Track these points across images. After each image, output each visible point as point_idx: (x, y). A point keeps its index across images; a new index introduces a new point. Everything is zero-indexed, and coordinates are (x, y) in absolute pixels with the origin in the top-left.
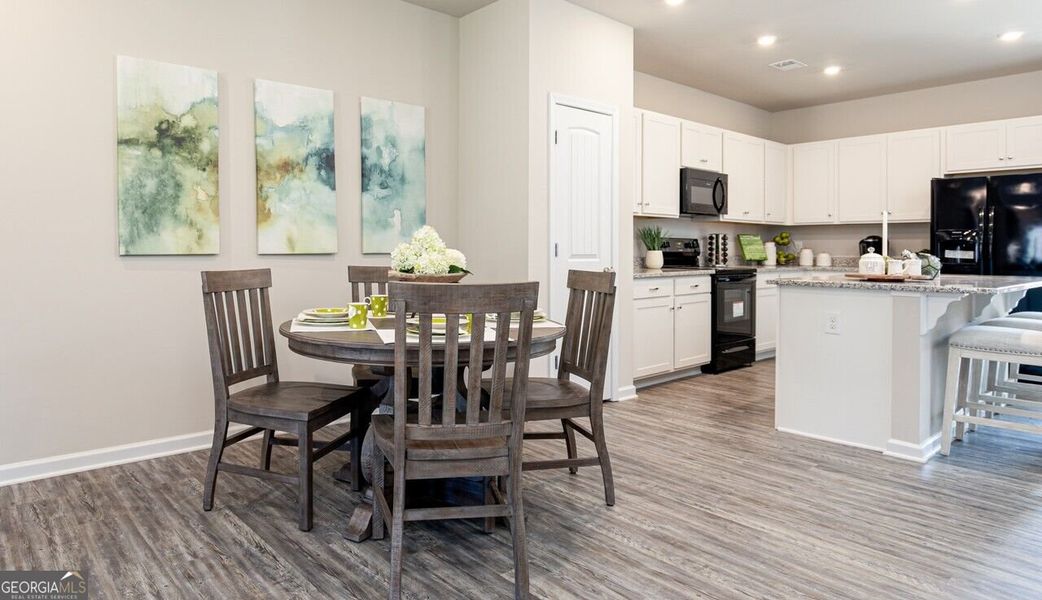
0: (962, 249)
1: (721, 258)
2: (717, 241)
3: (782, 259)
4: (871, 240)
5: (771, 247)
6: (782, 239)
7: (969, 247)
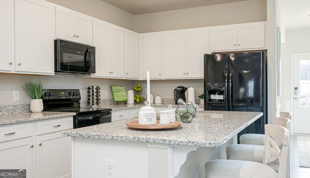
0: (219, 94)
1: (95, 101)
2: (93, 91)
3: (138, 100)
4: (179, 89)
5: (131, 93)
6: (138, 88)
7: (221, 93)
